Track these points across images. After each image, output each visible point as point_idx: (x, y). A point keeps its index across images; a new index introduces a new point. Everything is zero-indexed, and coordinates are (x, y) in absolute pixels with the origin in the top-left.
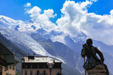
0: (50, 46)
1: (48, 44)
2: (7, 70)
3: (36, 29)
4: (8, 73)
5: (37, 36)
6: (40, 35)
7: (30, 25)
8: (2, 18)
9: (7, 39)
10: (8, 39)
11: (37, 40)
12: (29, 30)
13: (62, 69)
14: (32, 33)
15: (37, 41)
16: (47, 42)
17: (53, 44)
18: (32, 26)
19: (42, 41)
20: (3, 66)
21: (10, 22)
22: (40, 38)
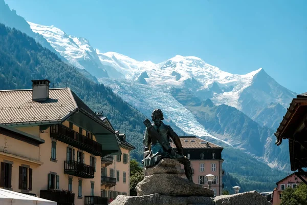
1: (206, 109)
2: (111, 164)
3: (182, 79)
4: (113, 168)
5: (184, 94)
6: (190, 92)
7: (168, 72)
8: (113, 57)
9: (124, 100)
10: (126, 101)
11: (184, 103)
12: (168, 81)
13: (223, 160)
14: (173, 89)
15: (184, 105)
16: (205, 106)
17: (216, 110)
18: (174, 73)
19: (194, 104)
20: (96, 157)
21: (128, 64)
22: (190, 99)
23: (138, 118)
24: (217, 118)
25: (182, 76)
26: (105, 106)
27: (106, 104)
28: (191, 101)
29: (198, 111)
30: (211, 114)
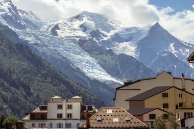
0: (111, 61)
1: (107, 58)
5: (89, 44)
6: (94, 43)
7: (77, 25)
16: (107, 55)
17: (116, 58)
18: (81, 26)
19: (98, 53)
22: (94, 49)
23: (49, 71)
24: (117, 65)
25: (89, 29)
26: (23, 62)
27: (24, 60)
28: (95, 50)
29: (101, 59)
30: (112, 62)
